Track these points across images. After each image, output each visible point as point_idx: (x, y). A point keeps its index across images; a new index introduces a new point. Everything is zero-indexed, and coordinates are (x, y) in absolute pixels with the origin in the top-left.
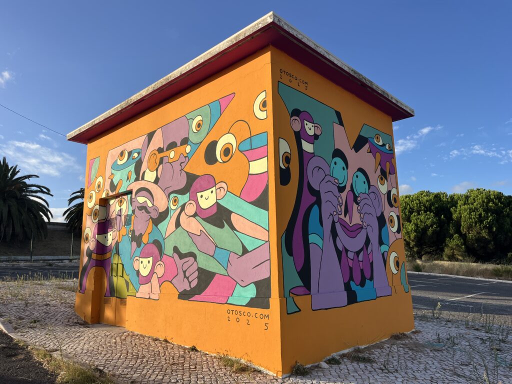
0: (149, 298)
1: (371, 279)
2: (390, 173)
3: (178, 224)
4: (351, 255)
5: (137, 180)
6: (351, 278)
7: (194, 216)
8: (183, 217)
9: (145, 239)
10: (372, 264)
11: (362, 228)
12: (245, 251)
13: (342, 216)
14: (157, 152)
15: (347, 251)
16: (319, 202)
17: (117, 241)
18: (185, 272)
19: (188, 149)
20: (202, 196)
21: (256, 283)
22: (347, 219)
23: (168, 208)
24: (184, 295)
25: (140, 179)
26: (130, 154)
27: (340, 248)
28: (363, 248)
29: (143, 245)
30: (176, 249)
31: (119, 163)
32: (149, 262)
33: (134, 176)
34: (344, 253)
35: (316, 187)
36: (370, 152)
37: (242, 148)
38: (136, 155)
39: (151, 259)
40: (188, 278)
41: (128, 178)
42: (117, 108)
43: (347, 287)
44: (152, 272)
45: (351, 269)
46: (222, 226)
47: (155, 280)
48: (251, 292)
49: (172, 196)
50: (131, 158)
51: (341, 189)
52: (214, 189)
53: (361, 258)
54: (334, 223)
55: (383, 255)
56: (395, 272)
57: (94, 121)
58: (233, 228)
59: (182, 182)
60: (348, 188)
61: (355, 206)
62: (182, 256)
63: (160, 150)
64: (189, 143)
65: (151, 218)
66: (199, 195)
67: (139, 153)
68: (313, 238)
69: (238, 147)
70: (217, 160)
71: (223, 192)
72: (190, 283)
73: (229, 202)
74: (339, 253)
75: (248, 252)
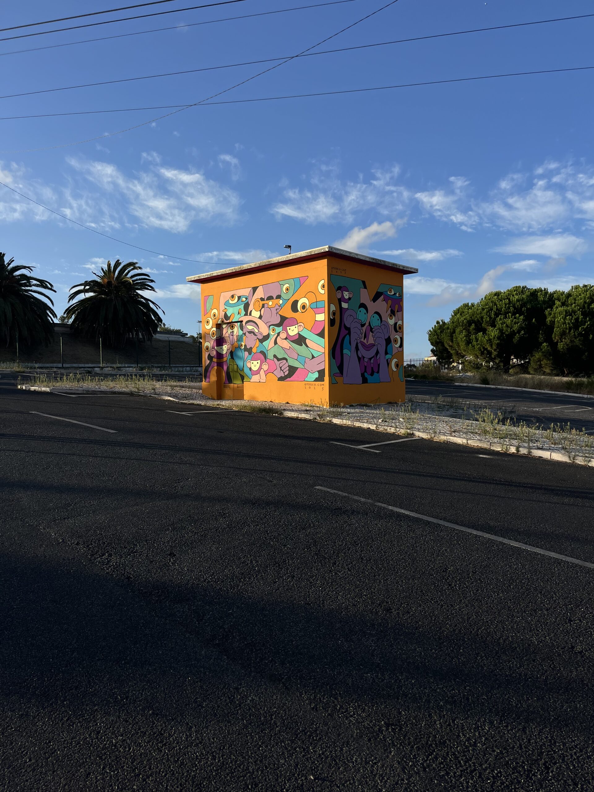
0: (260, 382)
1: (378, 372)
2: (398, 311)
3: (276, 343)
4: (366, 360)
5: (246, 314)
6: (365, 371)
7: (286, 339)
8: (279, 340)
9: (254, 350)
10: (379, 365)
11: (374, 345)
12: (313, 357)
13: (362, 340)
14: (260, 300)
15: (364, 357)
16: (349, 334)
17: (231, 351)
18: (281, 368)
19: (281, 302)
20: (290, 329)
21: (318, 371)
22: (365, 341)
23: (269, 333)
24: (281, 379)
25: (248, 315)
26: (239, 298)
27: (360, 356)
28: (374, 356)
29: (253, 354)
30: (275, 356)
31: (231, 302)
32: (258, 363)
33: (243, 313)
34: (362, 359)
35: (348, 326)
36: (384, 301)
37: (312, 306)
38: (244, 299)
39: (259, 361)
40: (283, 371)
41: (239, 313)
42: (232, 270)
43: (363, 375)
44: (260, 368)
45: (366, 367)
46: (302, 345)
47: (262, 372)
48: (316, 375)
49: (271, 327)
50: (240, 300)
51: (363, 325)
52: (297, 326)
53: (372, 361)
54: (357, 343)
55: (387, 360)
56: (395, 369)
57: (213, 274)
58: (307, 346)
59: (278, 320)
60: (367, 324)
61: (371, 333)
62: (279, 360)
63: (262, 299)
64: (281, 298)
65: (258, 338)
66: (288, 328)
67: (246, 299)
68: (345, 351)
69: (310, 306)
70: (298, 311)
71: (302, 328)
72: (284, 373)
73: (305, 333)
74: (359, 359)
75: (314, 357)
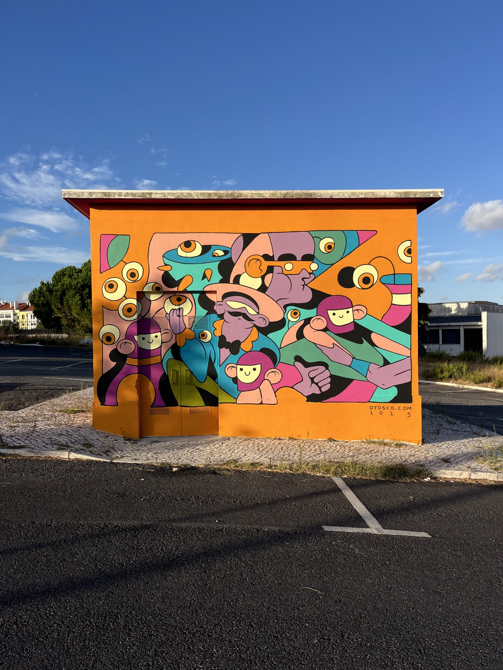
0: (261, 403)
3: (300, 335)
5: (225, 280)
7: (325, 330)
8: (307, 331)
12: (386, 363)
14: (262, 259)
17: (176, 344)
18: (312, 379)
19: (314, 266)
20: (334, 314)
21: (397, 386)
26: (206, 249)
30: (298, 359)
31: (181, 253)
32: (254, 369)
33: (217, 277)
38: (221, 253)
39: (258, 367)
40: (317, 384)
41: (204, 277)
42: (209, 194)
44: (261, 379)
46: (361, 342)
47: (265, 386)
49: (289, 308)
50: (209, 253)
52: (350, 310)
57: (151, 194)
58: (373, 345)
59: (307, 297)
62: (307, 365)
63: (267, 257)
64: (315, 260)
66: (330, 312)
67: (226, 252)
69: (380, 279)
70: (353, 285)
71: (361, 315)
72: (320, 388)
75: (389, 363)
